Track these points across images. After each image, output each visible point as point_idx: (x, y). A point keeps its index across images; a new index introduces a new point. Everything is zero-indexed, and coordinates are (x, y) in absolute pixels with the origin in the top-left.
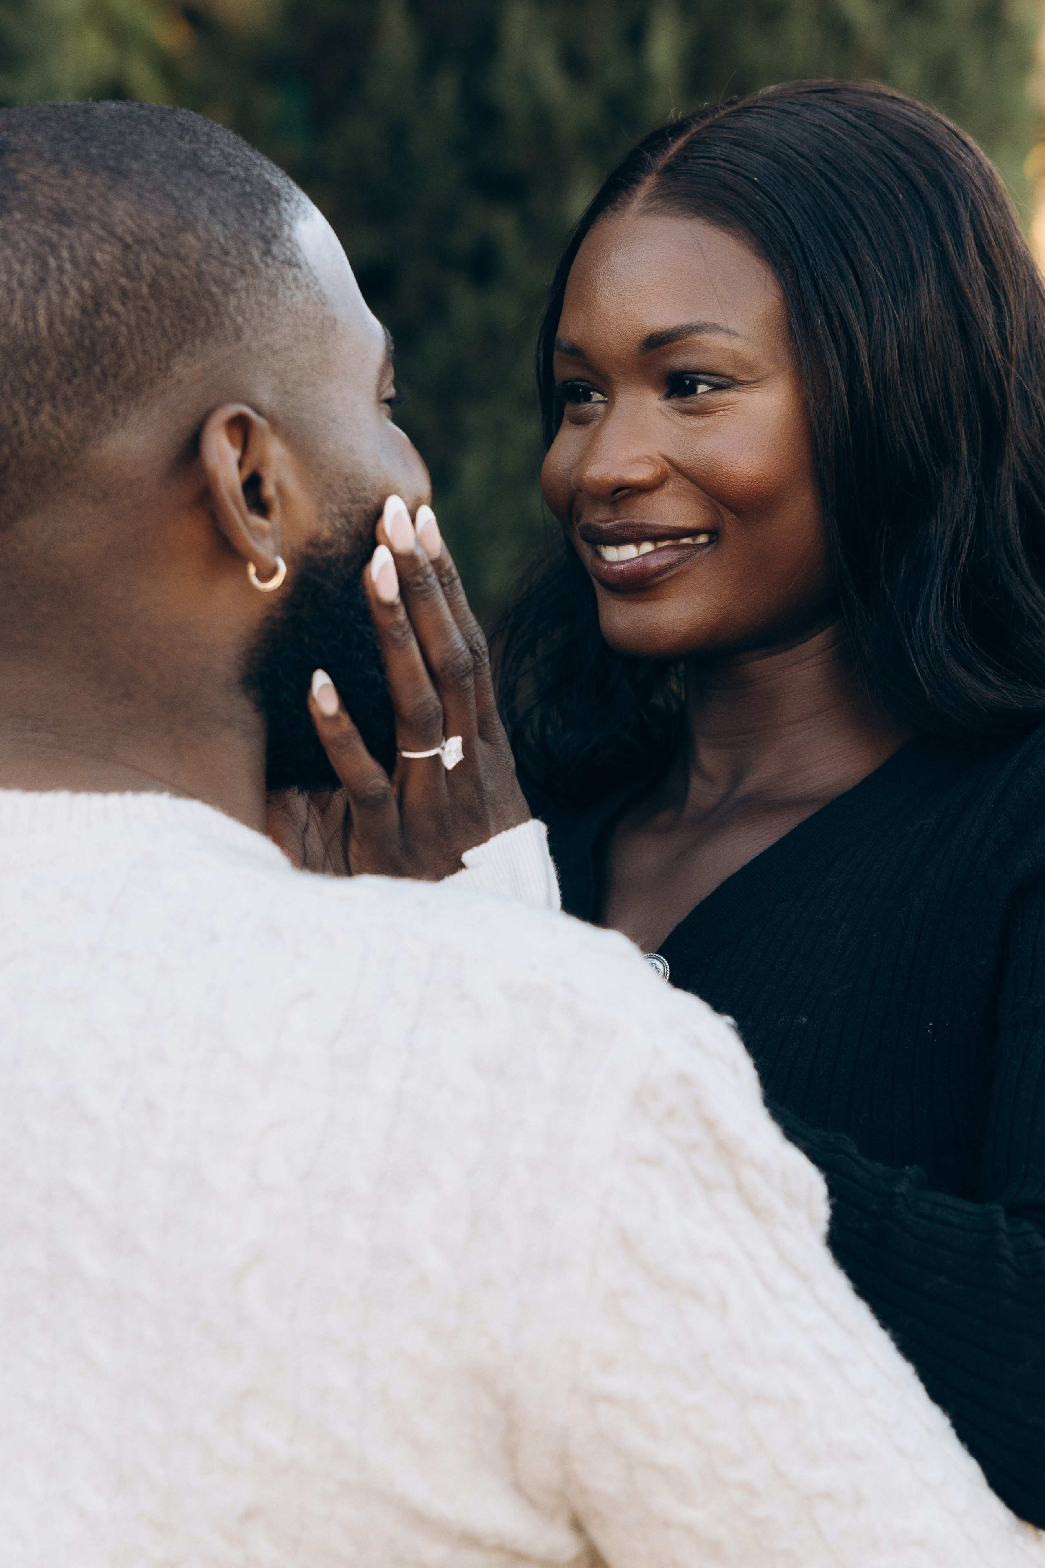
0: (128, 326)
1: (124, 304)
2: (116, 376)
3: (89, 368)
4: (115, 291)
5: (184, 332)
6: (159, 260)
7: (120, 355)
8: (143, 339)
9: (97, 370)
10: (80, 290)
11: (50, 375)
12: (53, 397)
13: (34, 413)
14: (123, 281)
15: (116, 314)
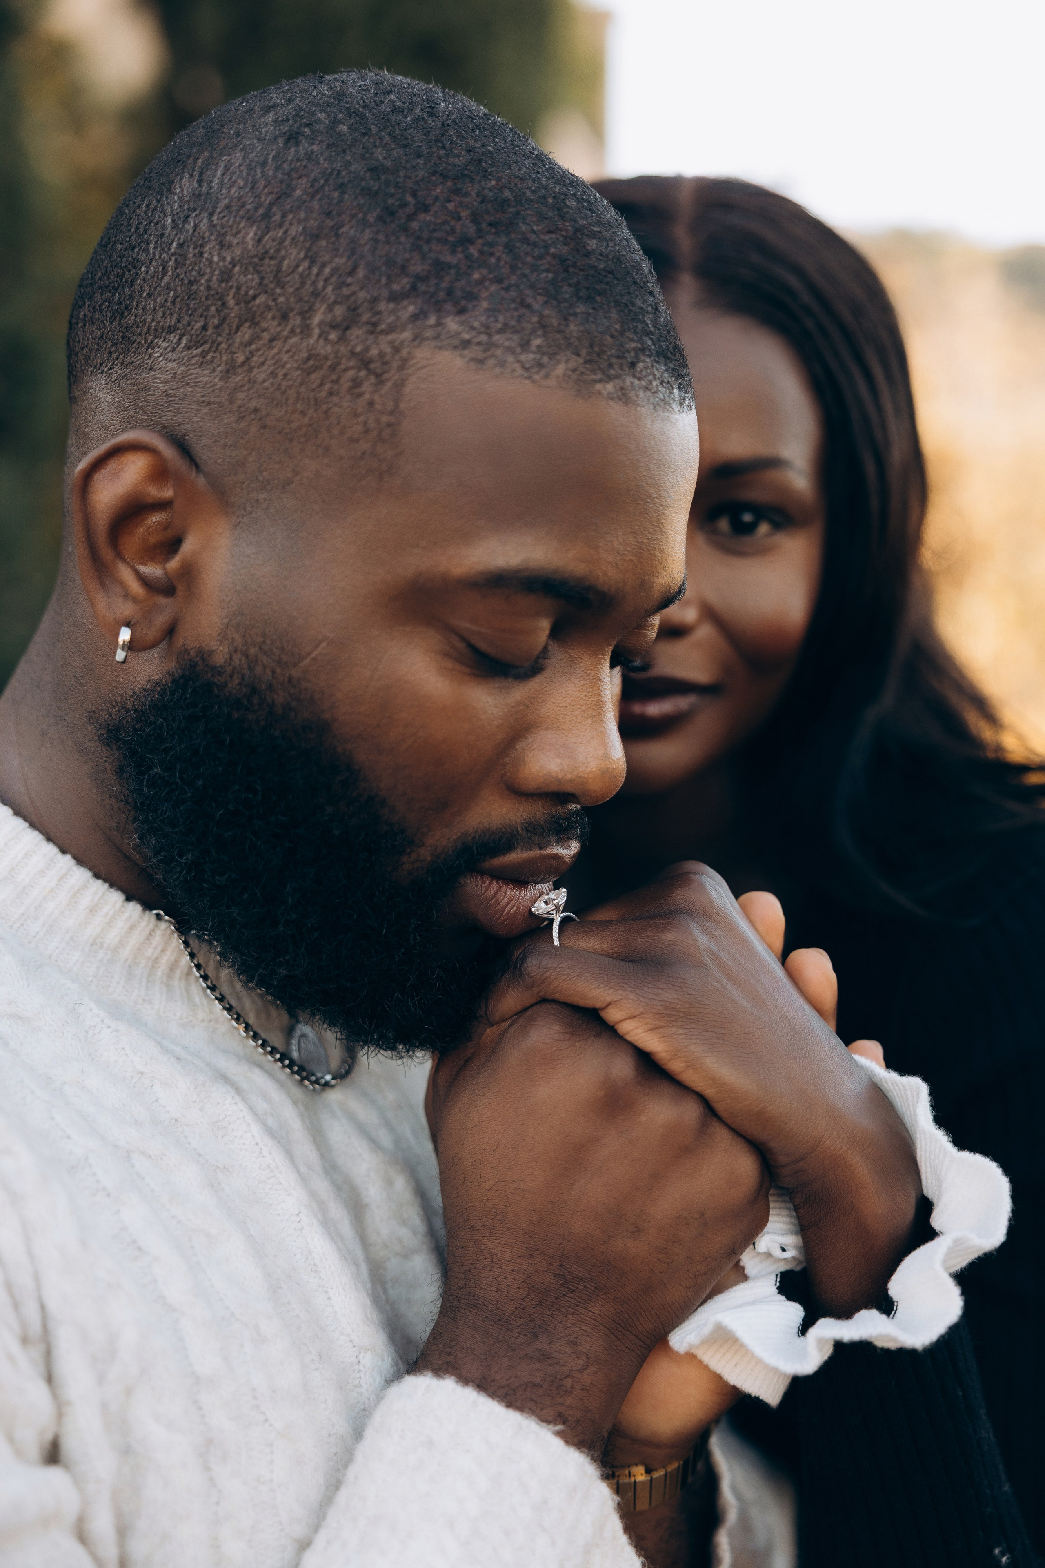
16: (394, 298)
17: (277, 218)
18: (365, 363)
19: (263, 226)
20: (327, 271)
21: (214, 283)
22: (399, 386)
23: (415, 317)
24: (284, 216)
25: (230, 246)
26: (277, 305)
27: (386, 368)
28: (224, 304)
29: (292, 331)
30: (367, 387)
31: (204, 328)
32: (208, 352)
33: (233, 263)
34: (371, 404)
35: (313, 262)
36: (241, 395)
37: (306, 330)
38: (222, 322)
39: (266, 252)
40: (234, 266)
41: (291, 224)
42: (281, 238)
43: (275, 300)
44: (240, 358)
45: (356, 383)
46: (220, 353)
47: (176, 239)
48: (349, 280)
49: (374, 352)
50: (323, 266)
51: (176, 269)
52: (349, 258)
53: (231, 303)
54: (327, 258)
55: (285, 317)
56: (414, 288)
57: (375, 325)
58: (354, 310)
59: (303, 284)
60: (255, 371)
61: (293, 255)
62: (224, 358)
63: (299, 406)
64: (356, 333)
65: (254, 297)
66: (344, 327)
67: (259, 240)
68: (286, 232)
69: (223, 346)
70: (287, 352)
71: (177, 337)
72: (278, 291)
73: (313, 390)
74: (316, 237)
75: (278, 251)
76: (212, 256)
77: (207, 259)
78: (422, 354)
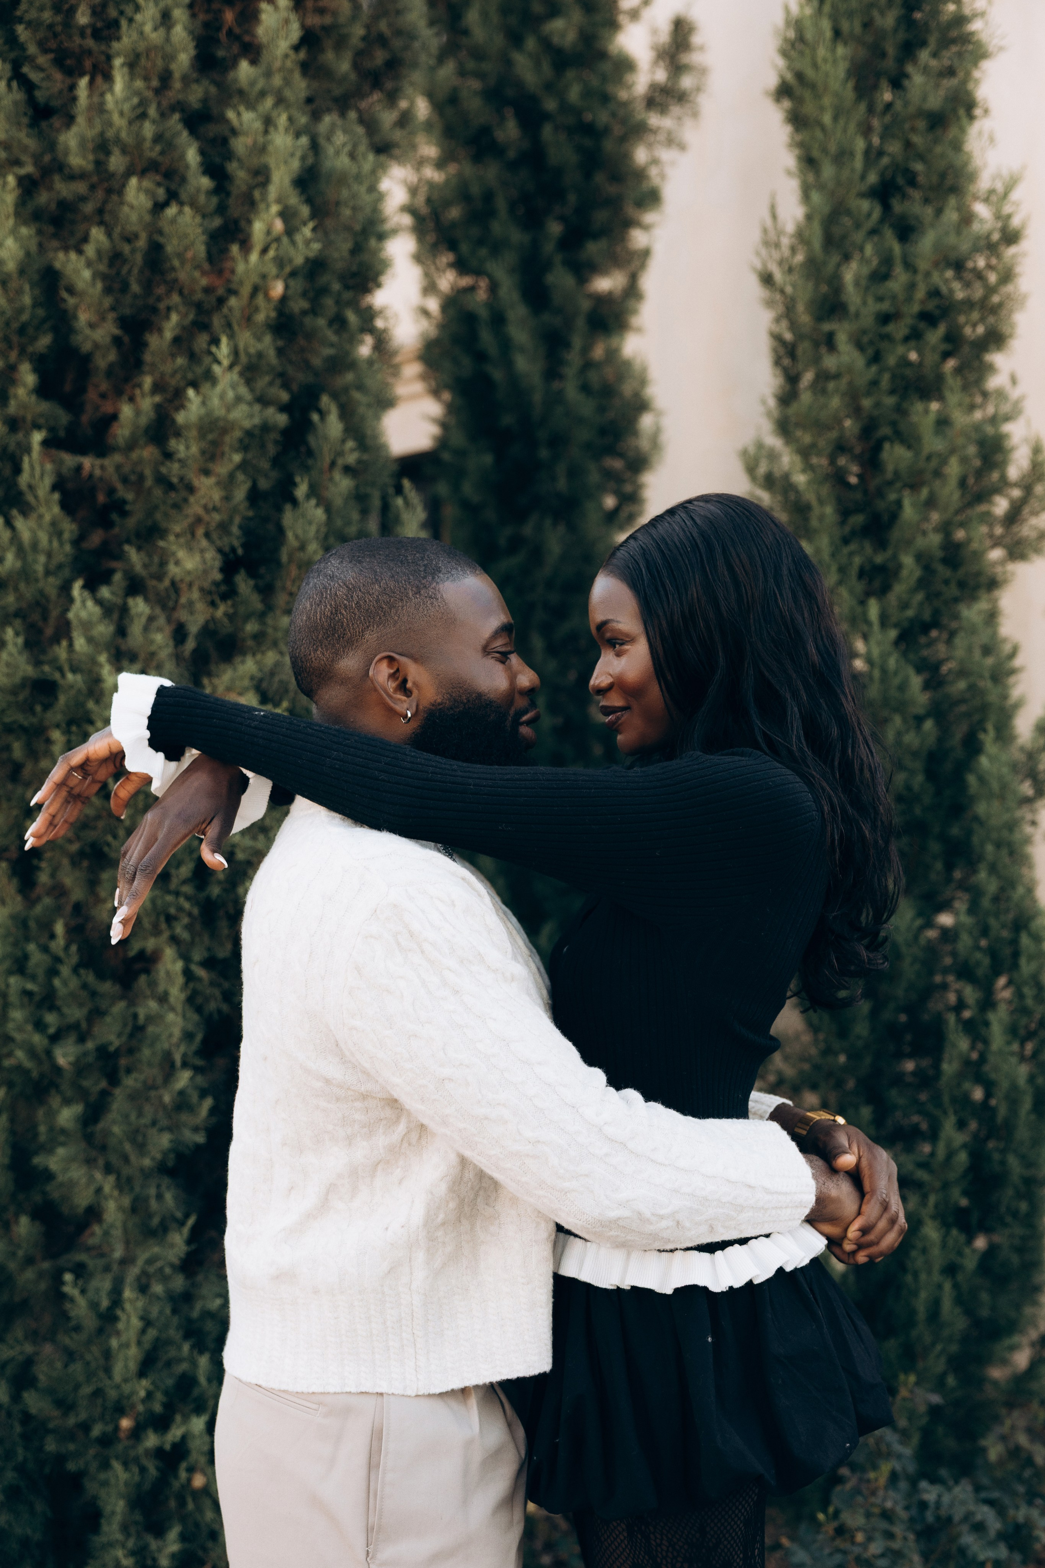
0: (347, 620)
1: (346, 611)
2: (343, 638)
3: (333, 635)
4: (342, 605)
5: (370, 622)
6: (360, 594)
7: (345, 630)
8: (353, 624)
9: (336, 635)
10: (331, 605)
11: (320, 636)
12: (321, 645)
13: (316, 650)
14: (345, 602)
15: (343, 614)
16: (424, 578)
18: (431, 597)
22: (442, 597)
28: (382, 608)
29: (406, 602)
30: (435, 603)
31: (380, 618)
35: (398, 582)
38: (384, 613)
45: (432, 604)
49: (430, 593)
53: (385, 606)
54: (400, 579)
55: (402, 600)
58: (417, 587)
59: (400, 589)
61: (392, 584)
64: (422, 592)
65: (390, 601)
67: (380, 587)
78: (441, 586)
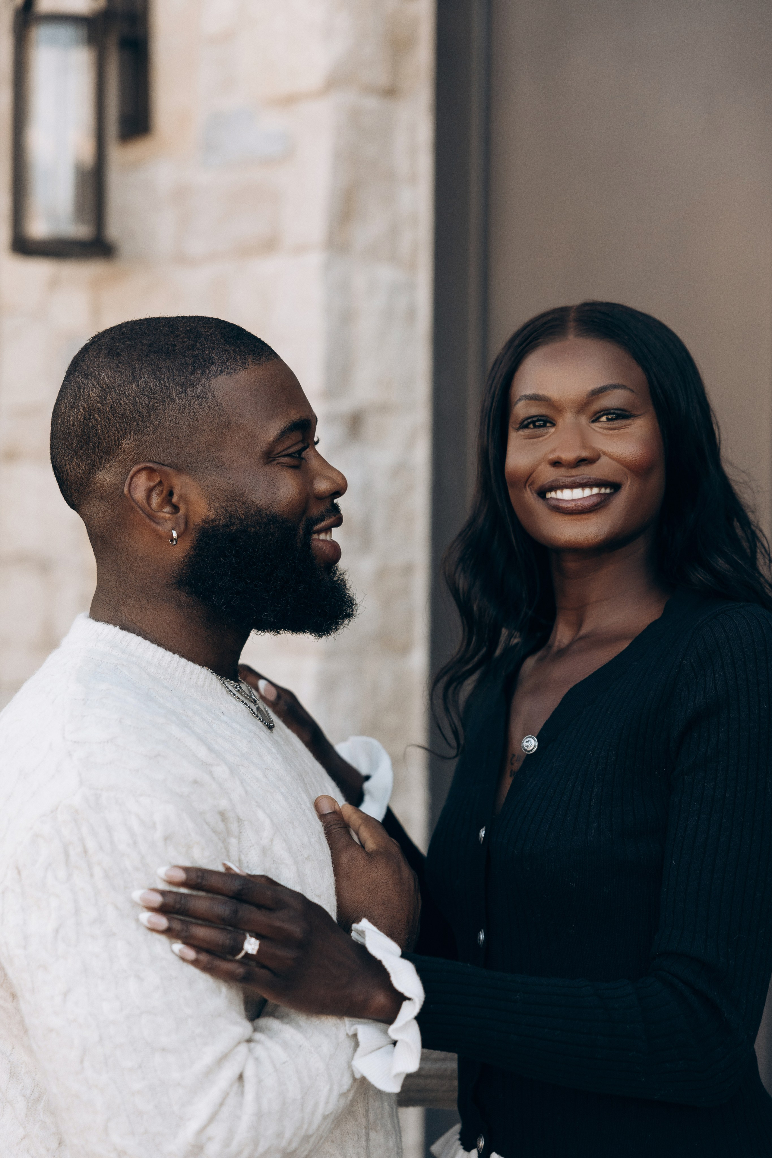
17: (138, 376)
19: (136, 381)
20: (166, 379)
21: (132, 409)
23: (202, 374)
24: (140, 374)
25: (129, 395)
26: (158, 400)
27: (205, 393)
32: (143, 430)
33: (134, 398)
34: (209, 407)
36: (163, 434)
37: (173, 400)
39: (144, 387)
40: (136, 399)
41: (144, 375)
42: (144, 380)
43: (157, 399)
44: (157, 423)
46: (148, 427)
47: (107, 407)
48: (175, 378)
50: (164, 379)
51: (114, 416)
52: (169, 371)
56: (194, 367)
57: (193, 384)
60: (164, 424)
62: (151, 428)
63: (186, 424)
66: (184, 392)
68: (144, 378)
69: (148, 424)
70: (171, 411)
71: (129, 434)
72: (156, 395)
73: (188, 416)
74: (154, 373)
75: (147, 384)
76: (125, 402)
77: (124, 404)
